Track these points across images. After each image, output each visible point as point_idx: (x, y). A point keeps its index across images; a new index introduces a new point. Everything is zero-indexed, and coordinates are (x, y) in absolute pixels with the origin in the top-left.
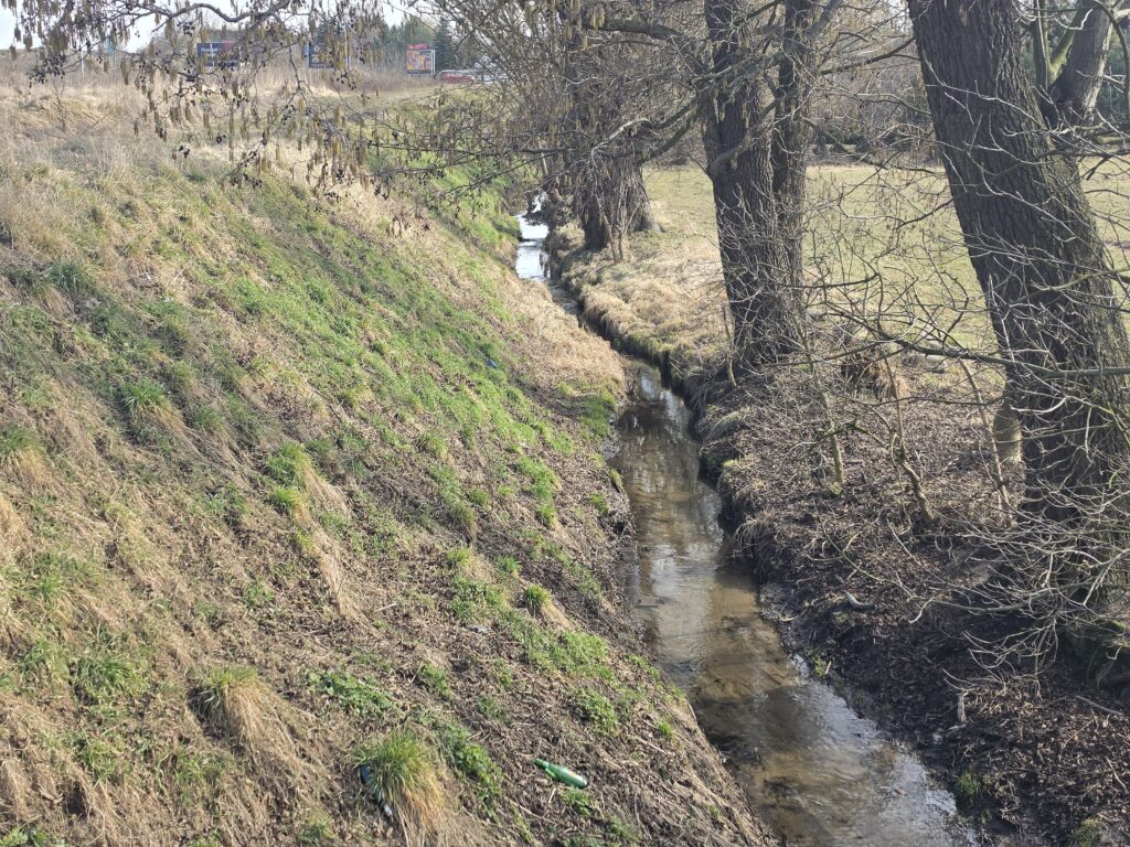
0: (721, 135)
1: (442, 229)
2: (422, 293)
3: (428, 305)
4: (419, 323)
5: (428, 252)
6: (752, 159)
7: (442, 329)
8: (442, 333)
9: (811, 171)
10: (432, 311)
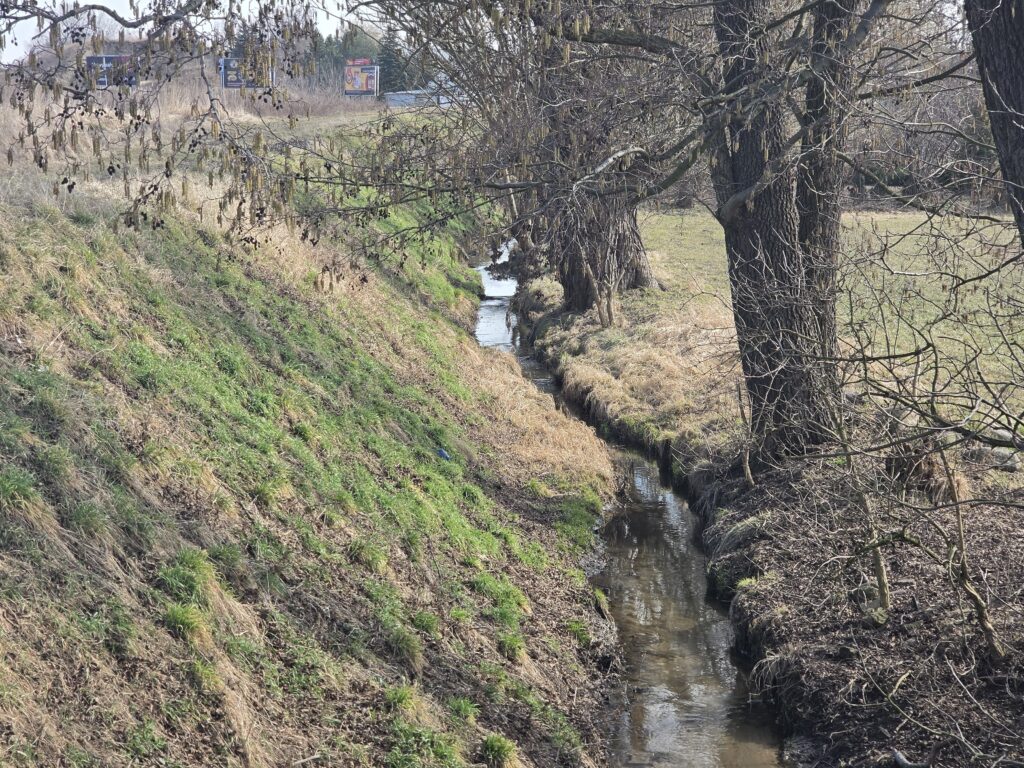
0: (733, 172)
1: (383, 284)
2: (357, 364)
3: (364, 379)
4: (353, 402)
5: (366, 312)
6: (774, 201)
7: (381, 409)
8: (381, 414)
9: (847, 218)
10: (369, 386)
